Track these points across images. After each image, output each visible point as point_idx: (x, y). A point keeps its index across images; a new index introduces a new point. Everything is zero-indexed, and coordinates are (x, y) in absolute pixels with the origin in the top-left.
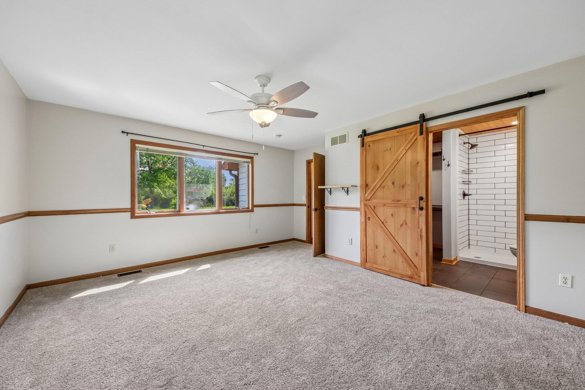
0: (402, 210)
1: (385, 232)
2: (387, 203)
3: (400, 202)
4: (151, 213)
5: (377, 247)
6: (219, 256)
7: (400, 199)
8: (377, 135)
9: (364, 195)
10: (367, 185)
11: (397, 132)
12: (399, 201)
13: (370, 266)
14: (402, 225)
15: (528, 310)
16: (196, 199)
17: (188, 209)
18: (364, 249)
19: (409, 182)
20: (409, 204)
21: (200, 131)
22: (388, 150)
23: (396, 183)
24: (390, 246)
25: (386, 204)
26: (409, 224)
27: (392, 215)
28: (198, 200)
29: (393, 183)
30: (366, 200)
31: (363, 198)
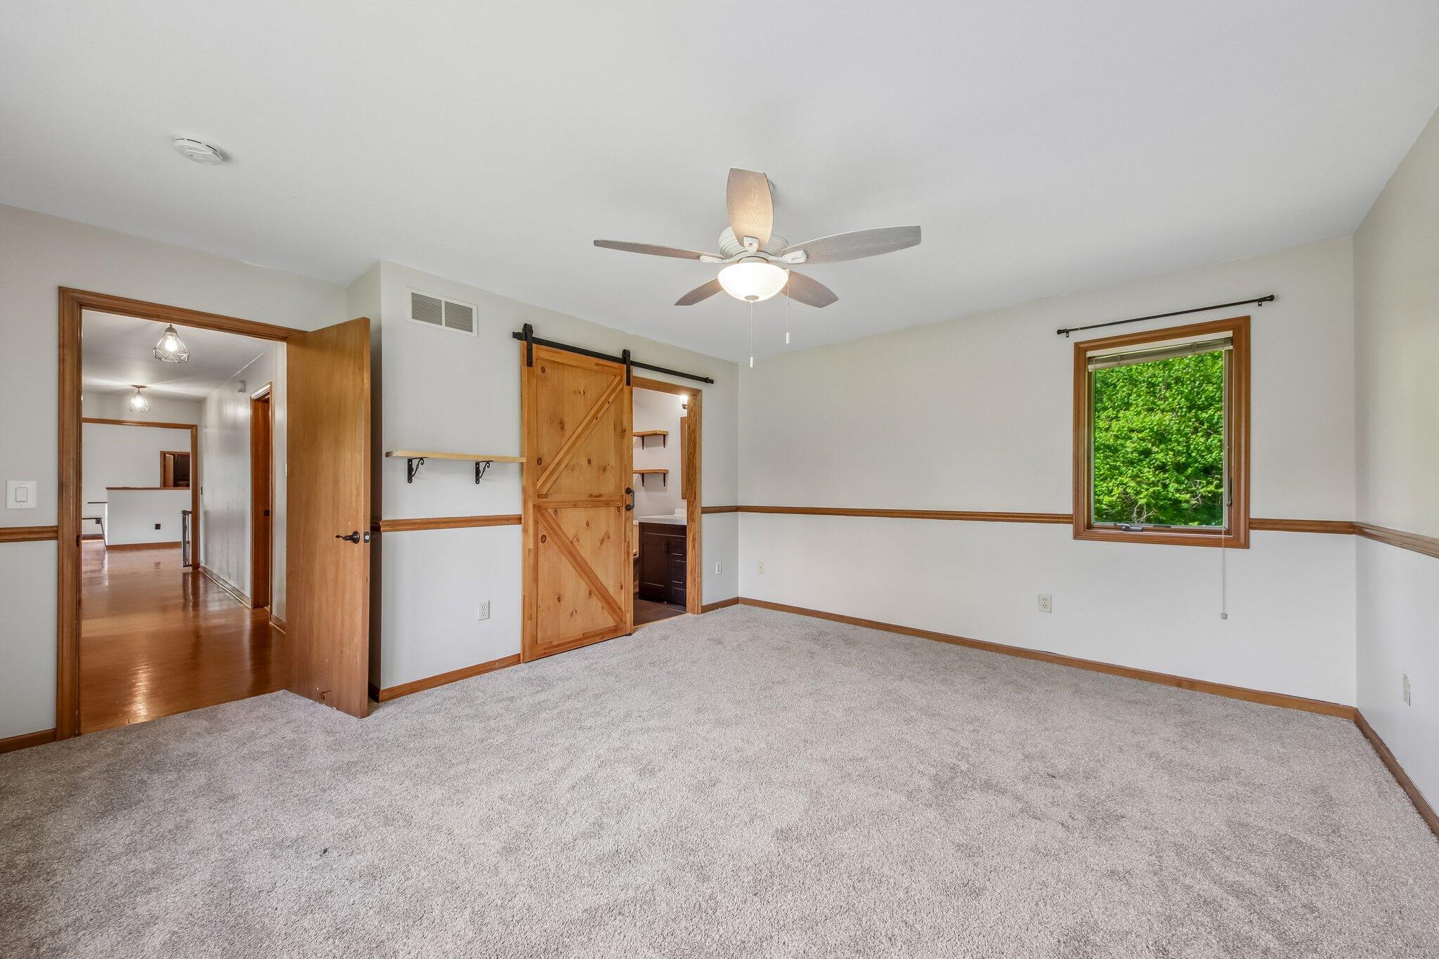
0: (603, 512)
1: (575, 560)
2: (580, 501)
3: (600, 499)
5: (559, 599)
7: (601, 492)
8: (560, 353)
9: (534, 484)
10: (539, 461)
11: (597, 364)
12: (600, 496)
13: (545, 649)
14: (602, 541)
15: (706, 609)
18: (531, 615)
19: (612, 462)
20: (613, 501)
22: (580, 393)
23: (594, 462)
24: (583, 588)
25: (579, 504)
26: (612, 538)
27: (588, 524)
29: (589, 461)
30: (539, 496)
31: (530, 490)
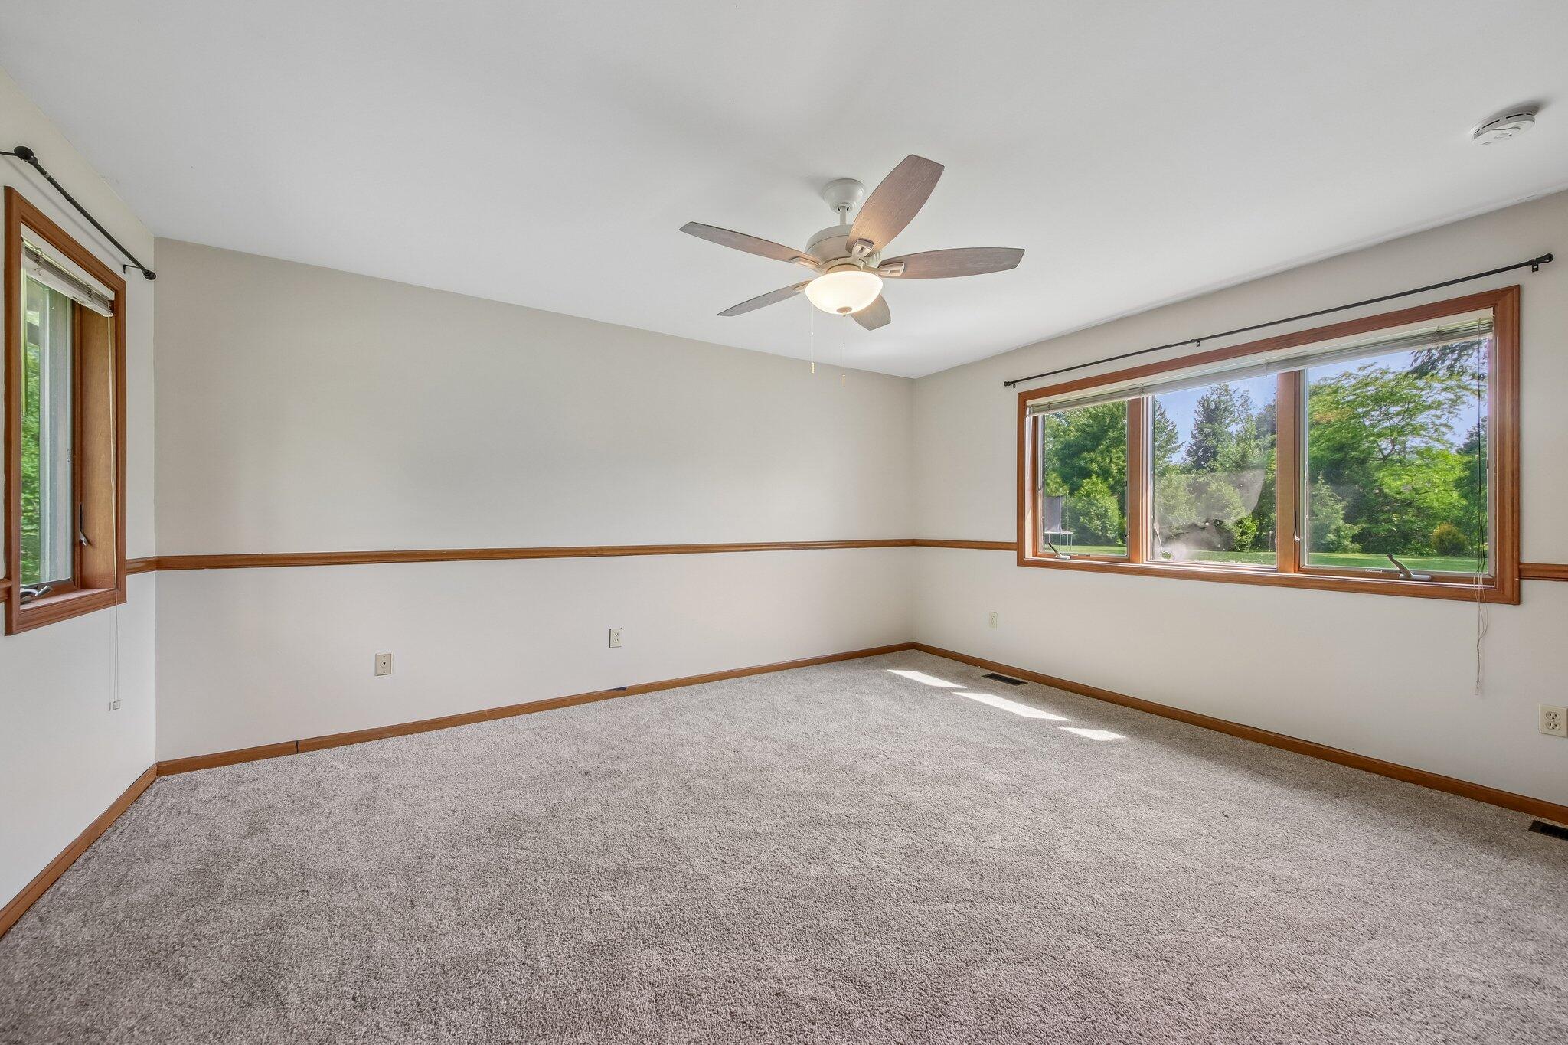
4: (1062, 556)
6: (1287, 760)
16: (1195, 525)
17: (1167, 555)
21: (1162, 304)
28: (1204, 528)
